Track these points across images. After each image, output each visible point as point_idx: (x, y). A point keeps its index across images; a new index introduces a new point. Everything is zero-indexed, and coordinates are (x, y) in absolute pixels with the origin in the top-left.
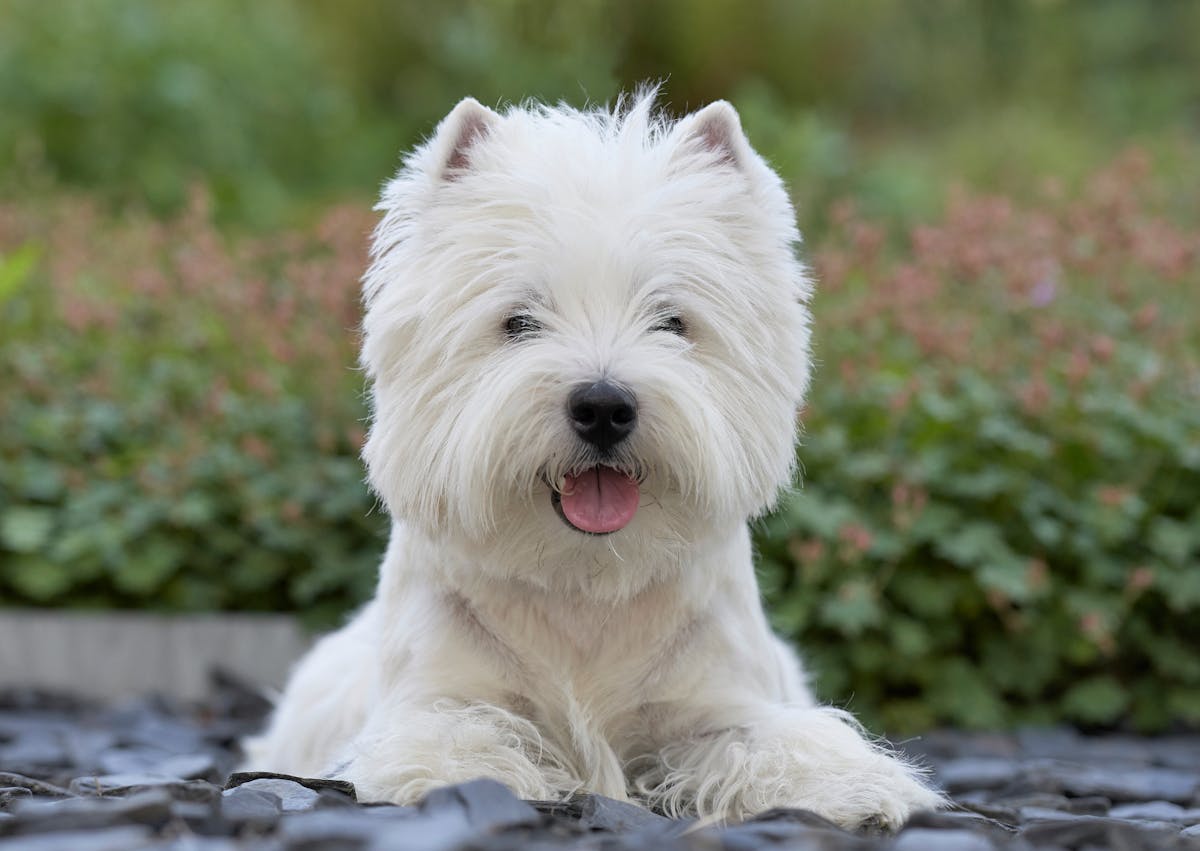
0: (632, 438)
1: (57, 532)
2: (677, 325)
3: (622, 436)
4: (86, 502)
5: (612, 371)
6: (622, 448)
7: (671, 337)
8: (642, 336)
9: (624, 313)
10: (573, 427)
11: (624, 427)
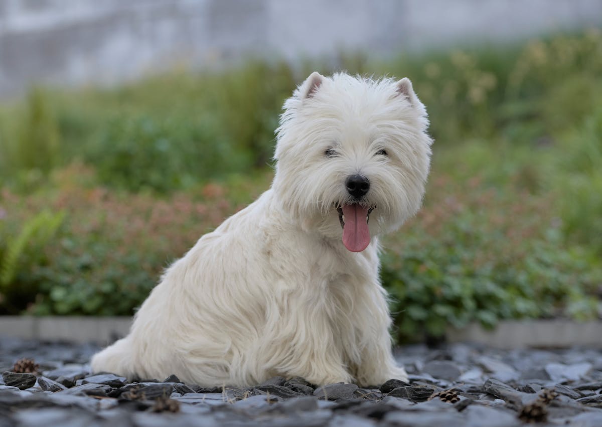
0: (367, 194)
1: (69, 293)
2: (384, 152)
3: (365, 193)
4: (79, 284)
5: (362, 171)
6: (365, 197)
7: (382, 156)
8: (372, 157)
9: (367, 149)
10: (347, 189)
11: (365, 191)
